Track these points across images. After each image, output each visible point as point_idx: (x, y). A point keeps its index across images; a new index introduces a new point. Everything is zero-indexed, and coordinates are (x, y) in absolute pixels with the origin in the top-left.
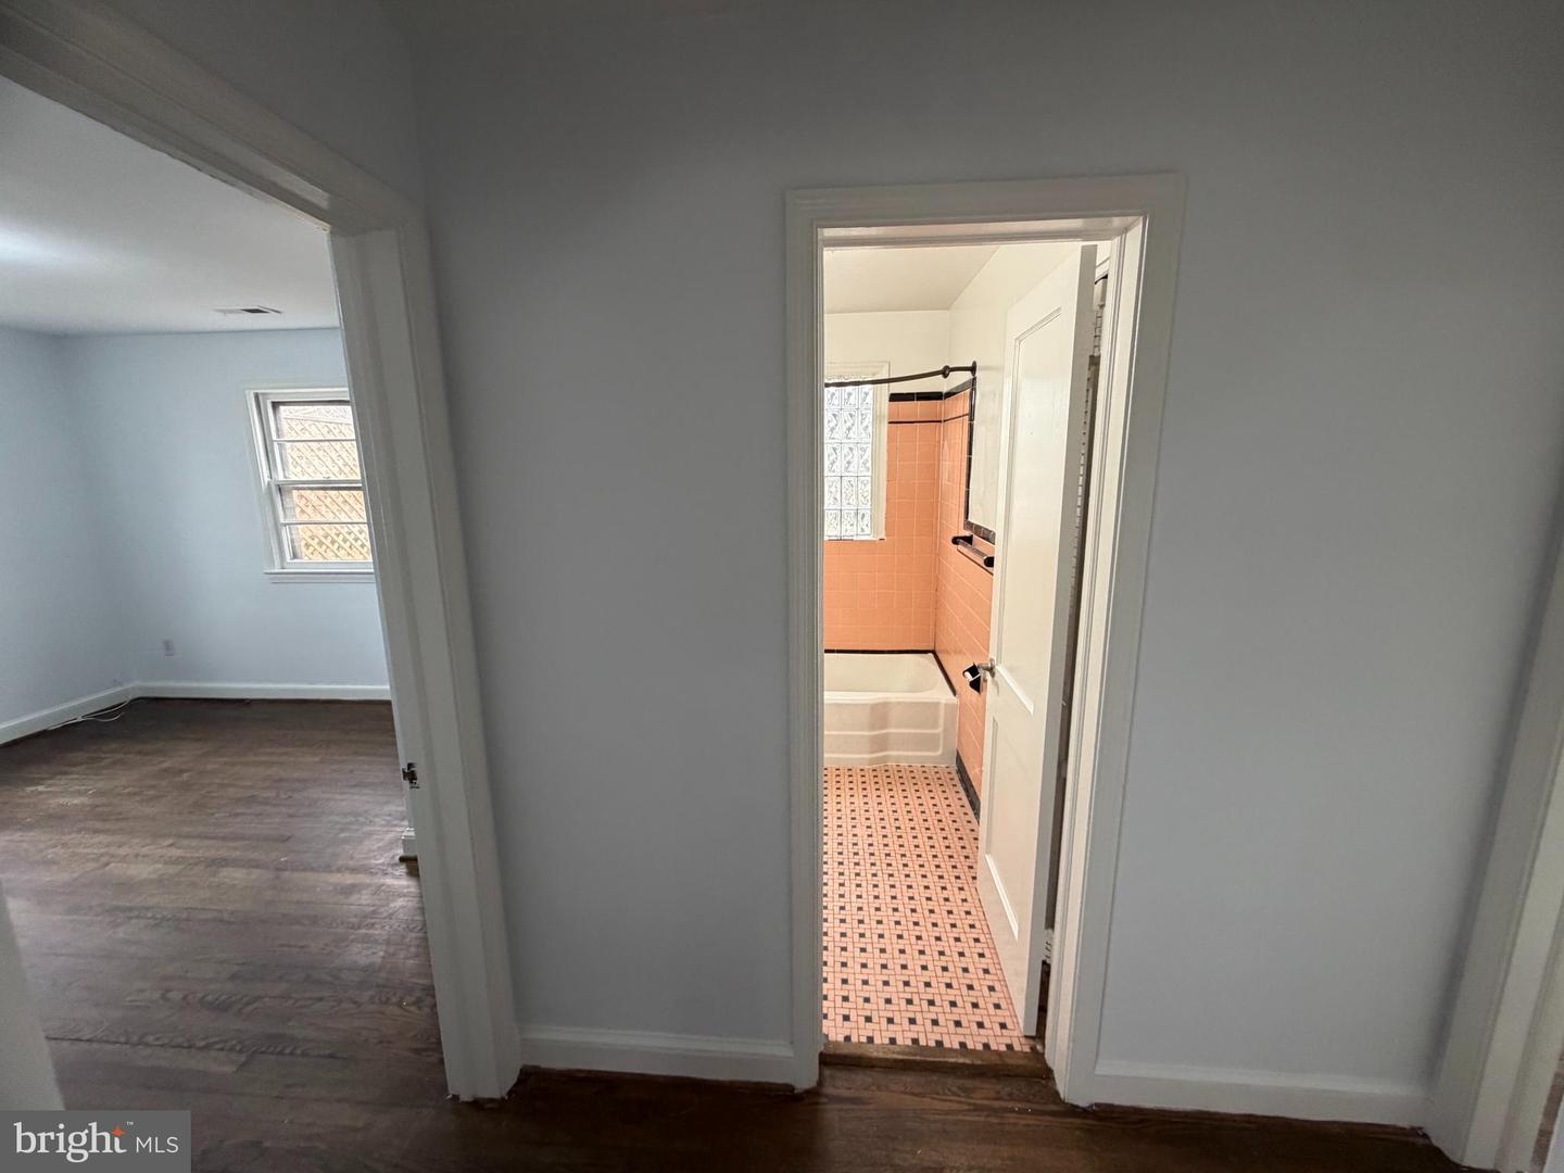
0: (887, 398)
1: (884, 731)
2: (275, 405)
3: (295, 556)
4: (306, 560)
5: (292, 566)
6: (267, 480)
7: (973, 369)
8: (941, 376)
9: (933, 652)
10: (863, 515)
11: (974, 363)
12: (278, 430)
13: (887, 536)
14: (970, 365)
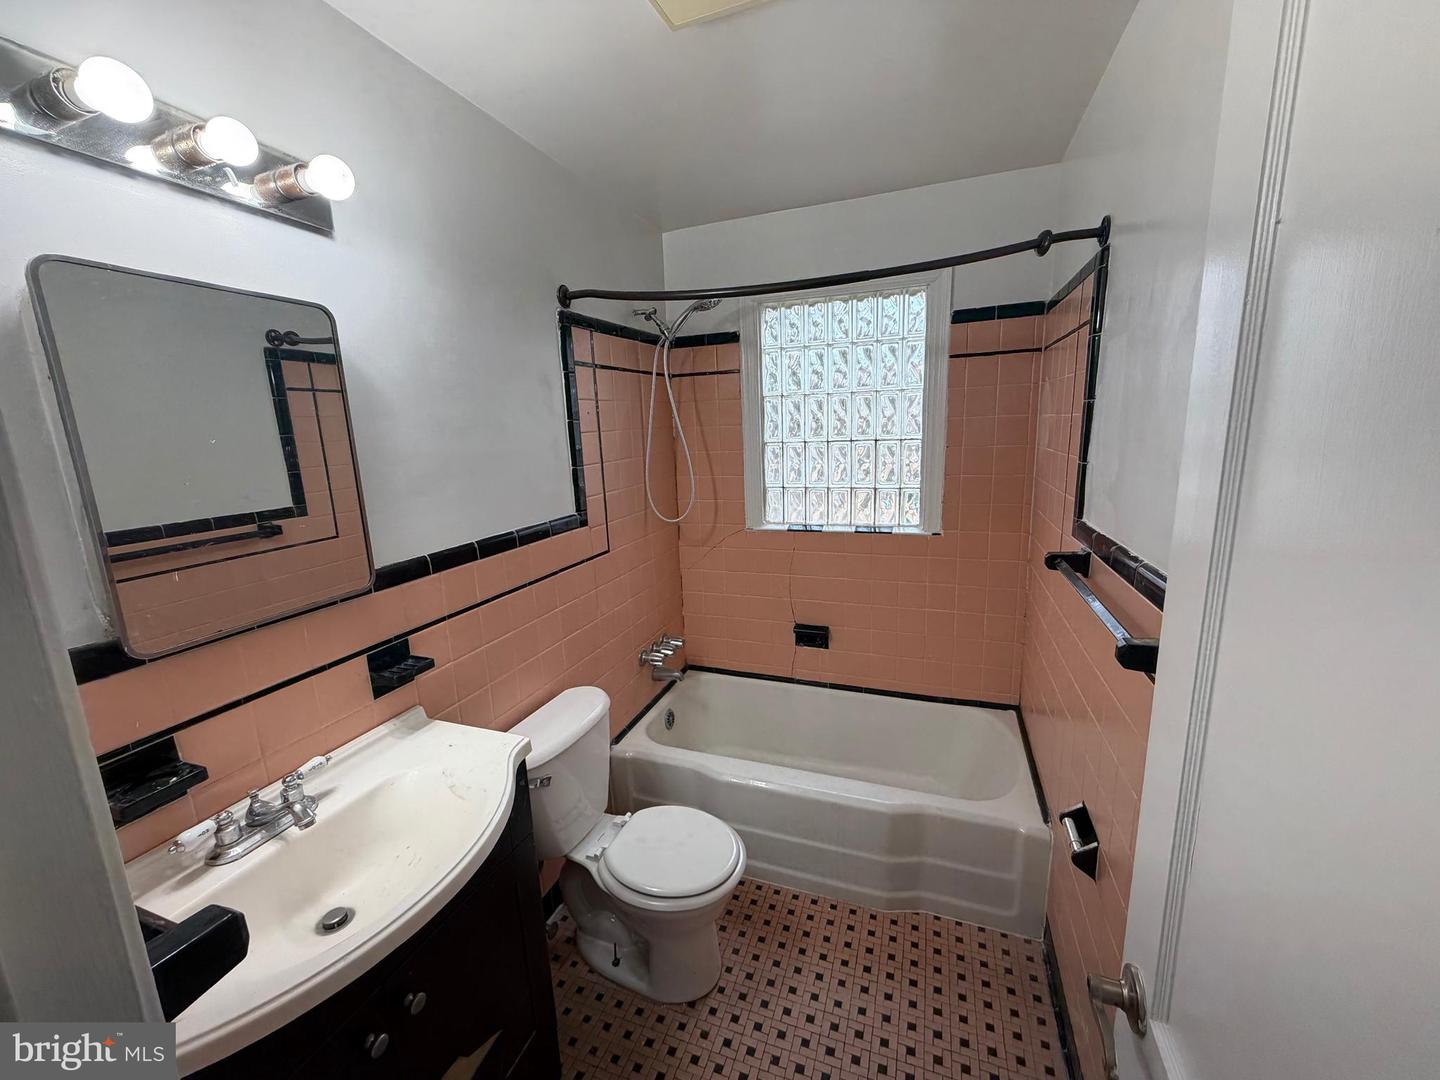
0: (949, 319)
1: (914, 859)
7: (1102, 233)
8: (1032, 251)
9: (1017, 709)
10: (910, 496)
11: (1107, 222)
13: (944, 528)
14: (1097, 224)
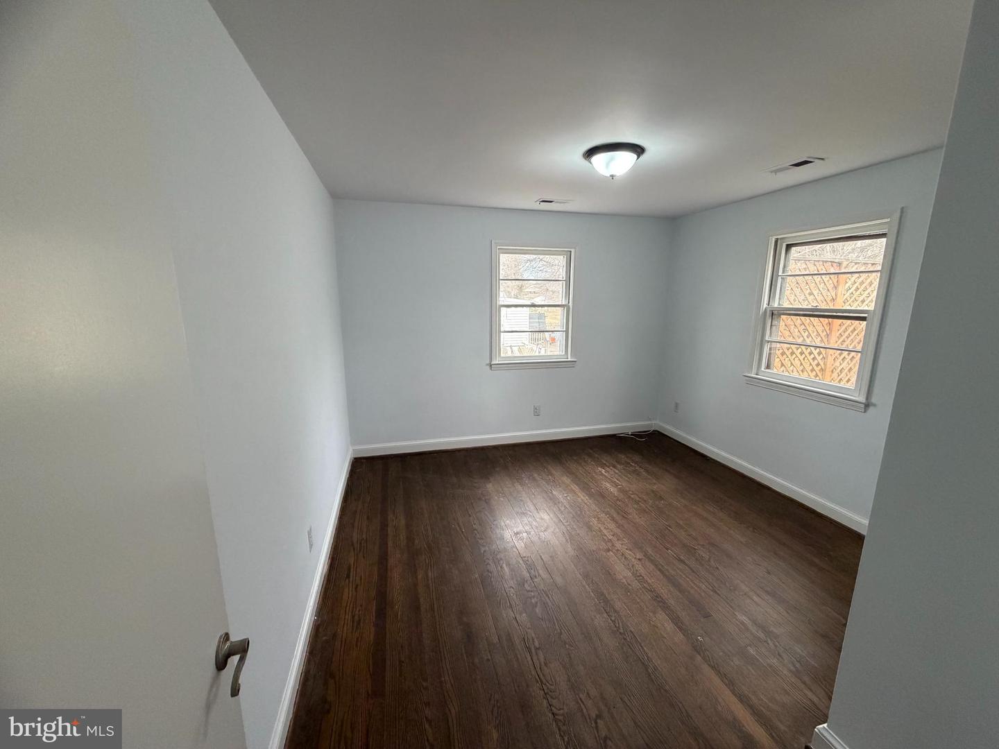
2: (789, 247)
3: (768, 367)
4: (775, 371)
5: (765, 374)
6: (765, 306)
12: (784, 267)
